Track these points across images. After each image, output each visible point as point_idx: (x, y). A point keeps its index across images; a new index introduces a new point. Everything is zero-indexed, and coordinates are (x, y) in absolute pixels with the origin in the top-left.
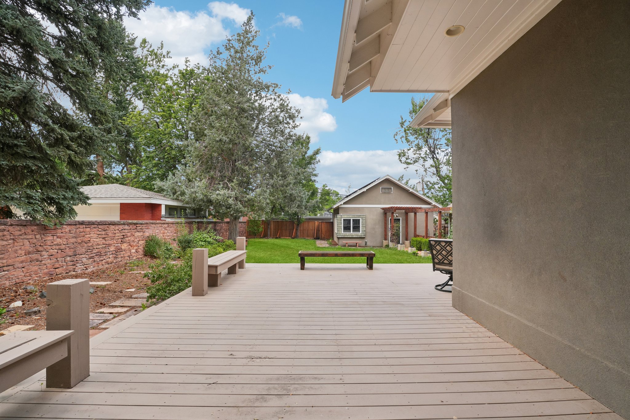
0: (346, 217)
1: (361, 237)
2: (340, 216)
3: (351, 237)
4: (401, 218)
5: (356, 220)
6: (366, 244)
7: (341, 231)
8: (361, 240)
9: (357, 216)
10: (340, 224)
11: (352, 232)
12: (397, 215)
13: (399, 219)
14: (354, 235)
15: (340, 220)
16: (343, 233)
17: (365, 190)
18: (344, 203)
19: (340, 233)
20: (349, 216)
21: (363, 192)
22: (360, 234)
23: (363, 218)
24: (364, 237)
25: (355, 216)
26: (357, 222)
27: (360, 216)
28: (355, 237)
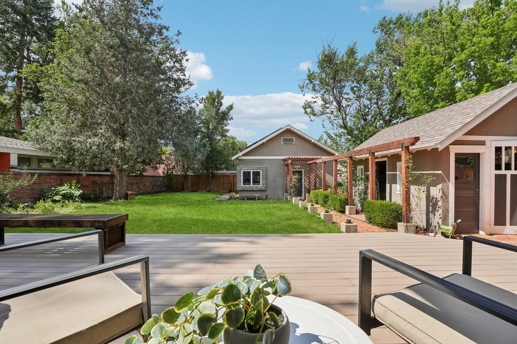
0: (245, 169)
1: (261, 189)
2: (239, 169)
3: (250, 189)
4: (303, 170)
5: (256, 172)
6: (267, 197)
7: (240, 184)
8: (261, 192)
9: (257, 169)
10: (239, 176)
11: (252, 185)
12: (299, 166)
13: (302, 171)
14: (254, 187)
15: (239, 172)
16: (242, 185)
17: (264, 141)
18: (243, 155)
19: (240, 186)
20: (248, 169)
21: (264, 143)
22: (260, 186)
23: (264, 171)
24: (264, 189)
25: (255, 168)
26: (257, 174)
27: (261, 169)
28: (255, 189)
